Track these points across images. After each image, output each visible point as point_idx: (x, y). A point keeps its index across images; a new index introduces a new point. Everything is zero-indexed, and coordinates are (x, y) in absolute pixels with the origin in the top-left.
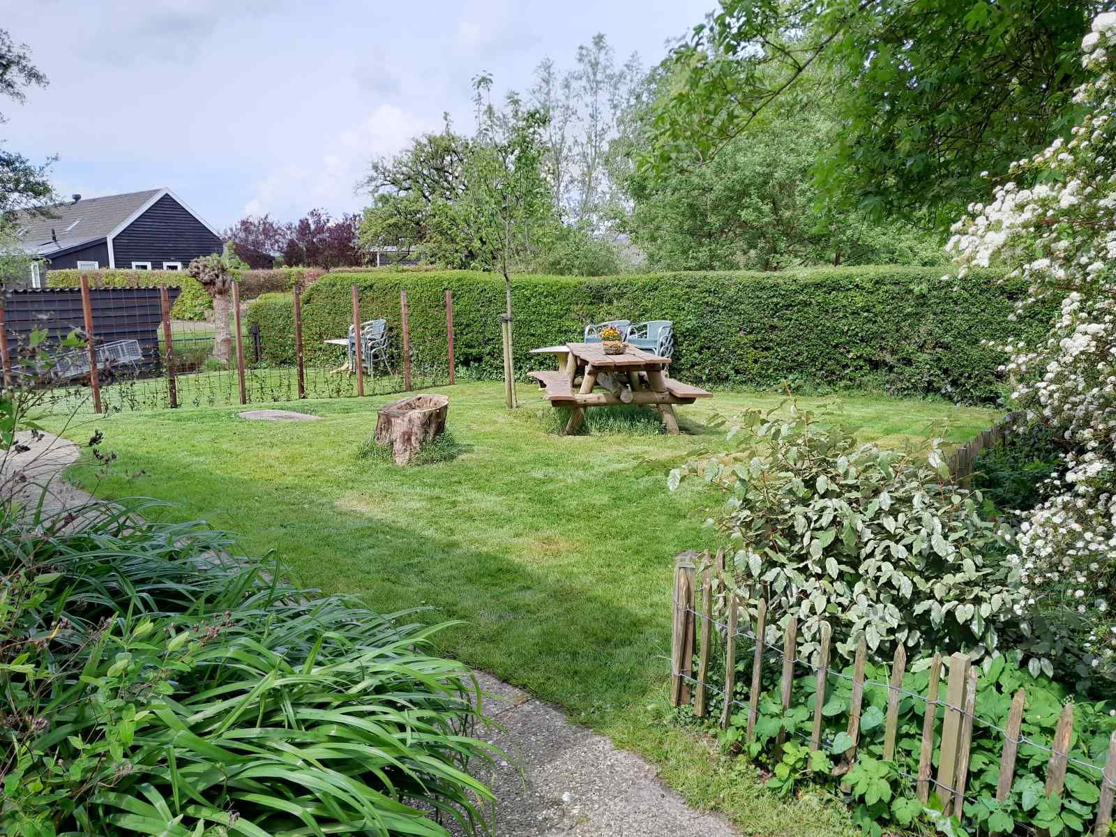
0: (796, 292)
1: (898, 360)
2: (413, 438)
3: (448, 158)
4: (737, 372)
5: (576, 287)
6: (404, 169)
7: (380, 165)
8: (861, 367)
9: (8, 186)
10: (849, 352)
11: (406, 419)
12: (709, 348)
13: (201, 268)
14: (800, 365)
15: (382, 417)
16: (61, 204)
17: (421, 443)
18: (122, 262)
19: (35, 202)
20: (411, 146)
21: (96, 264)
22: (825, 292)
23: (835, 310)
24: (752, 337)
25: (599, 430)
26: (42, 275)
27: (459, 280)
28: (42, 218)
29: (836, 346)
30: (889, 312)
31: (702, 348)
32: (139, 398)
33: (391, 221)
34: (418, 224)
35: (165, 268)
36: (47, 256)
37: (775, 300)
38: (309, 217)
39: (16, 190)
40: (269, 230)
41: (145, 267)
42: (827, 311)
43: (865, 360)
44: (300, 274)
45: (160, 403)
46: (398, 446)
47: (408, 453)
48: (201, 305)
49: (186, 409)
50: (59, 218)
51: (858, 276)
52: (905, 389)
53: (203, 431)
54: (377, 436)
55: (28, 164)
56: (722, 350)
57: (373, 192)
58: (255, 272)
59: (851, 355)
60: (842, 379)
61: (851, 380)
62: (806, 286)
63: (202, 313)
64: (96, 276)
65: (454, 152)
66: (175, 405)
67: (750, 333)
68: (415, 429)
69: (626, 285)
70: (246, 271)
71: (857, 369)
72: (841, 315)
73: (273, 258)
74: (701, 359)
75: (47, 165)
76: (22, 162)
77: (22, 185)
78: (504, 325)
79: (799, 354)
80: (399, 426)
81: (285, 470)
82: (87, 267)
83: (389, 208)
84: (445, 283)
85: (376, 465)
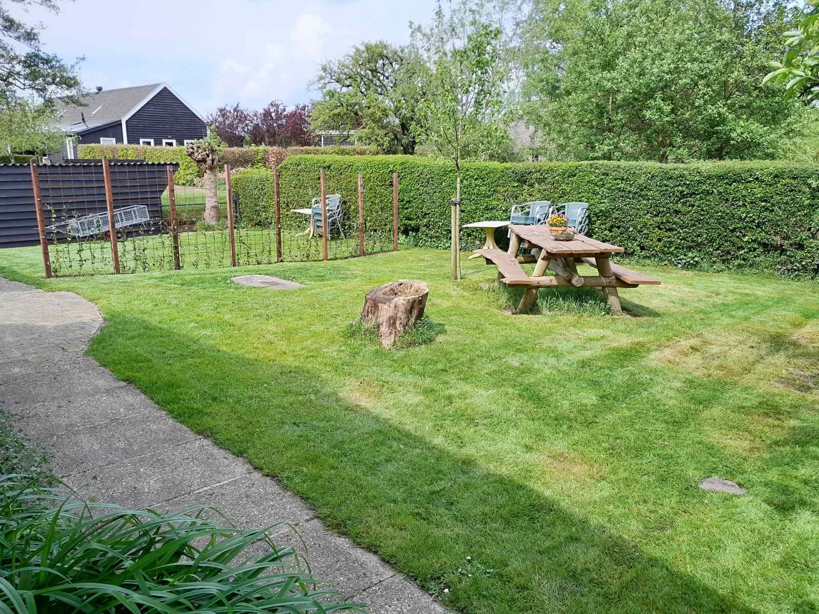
0: (699, 182)
1: (791, 245)
2: (398, 322)
3: (381, 62)
4: (642, 248)
5: (503, 171)
6: (346, 70)
7: (328, 66)
8: (755, 249)
9: (48, 79)
10: (744, 236)
11: (392, 305)
12: (619, 227)
13: (196, 149)
14: (699, 245)
15: (369, 301)
16: (87, 95)
17: (404, 327)
18: (133, 140)
19: (67, 93)
20: (352, 52)
21: (114, 140)
22: (727, 183)
23: (736, 199)
24: (657, 219)
25: (550, 309)
26: (75, 148)
27: (402, 164)
28: (73, 105)
29: (733, 231)
30: (787, 203)
31: (612, 227)
32: (150, 262)
33: (337, 111)
34: (356, 114)
35: (164, 144)
36: (78, 134)
37: (680, 188)
38: (270, 107)
39: (53, 83)
40: (241, 117)
41: (149, 143)
42: (727, 200)
43: (759, 243)
44: (266, 152)
45: (167, 266)
46: (384, 329)
47: (393, 336)
48: (191, 174)
49: (188, 271)
50: (86, 105)
51: (757, 170)
52: (795, 270)
53: (205, 298)
54: (364, 317)
55: (62, 63)
56: (631, 229)
57: (322, 88)
58: (232, 149)
59: (746, 239)
60: (737, 258)
61: (744, 260)
62: (709, 177)
63: (192, 181)
64: (114, 150)
65: (387, 57)
66: (178, 267)
67: (656, 216)
68: (400, 314)
69: (547, 171)
70: (225, 149)
71: (750, 251)
72: (741, 203)
73: (244, 138)
74: (611, 236)
75: (77, 63)
76: (57, 61)
77: (58, 79)
78: (453, 208)
79: (699, 236)
80: (385, 312)
81: (284, 348)
82: (107, 142)
83: (334, 101)
84: (391, 166)
85: (365, 346)
